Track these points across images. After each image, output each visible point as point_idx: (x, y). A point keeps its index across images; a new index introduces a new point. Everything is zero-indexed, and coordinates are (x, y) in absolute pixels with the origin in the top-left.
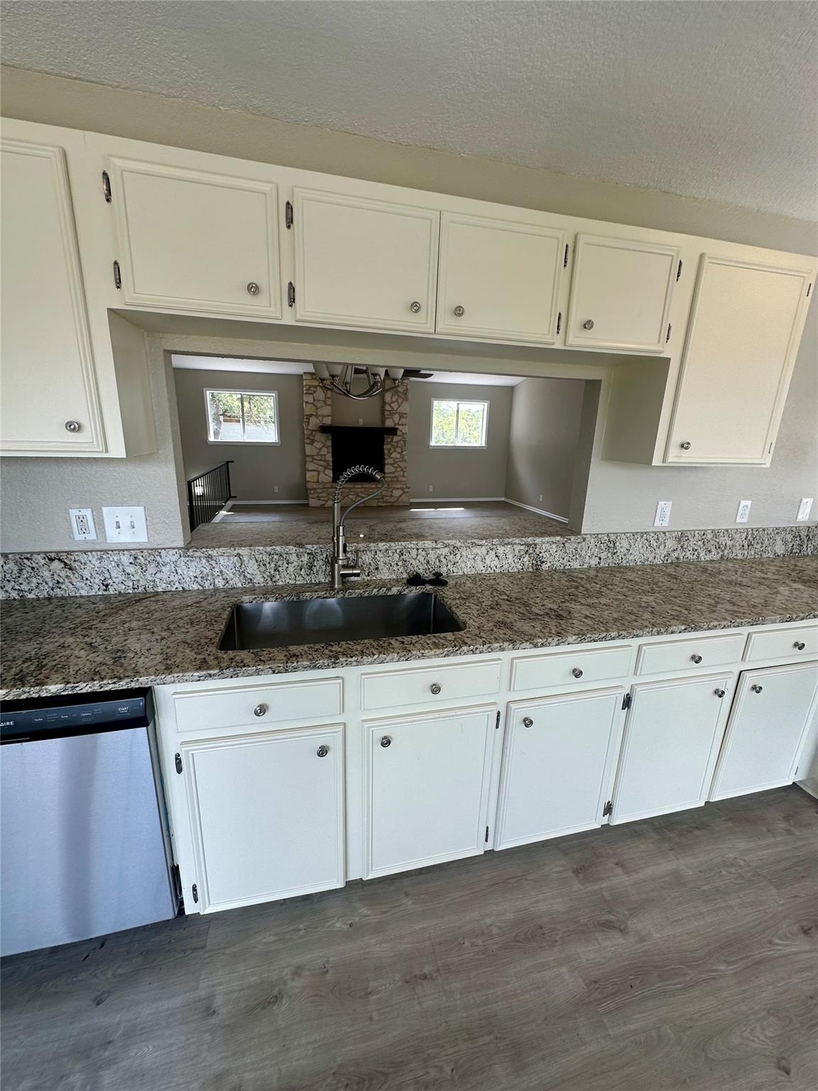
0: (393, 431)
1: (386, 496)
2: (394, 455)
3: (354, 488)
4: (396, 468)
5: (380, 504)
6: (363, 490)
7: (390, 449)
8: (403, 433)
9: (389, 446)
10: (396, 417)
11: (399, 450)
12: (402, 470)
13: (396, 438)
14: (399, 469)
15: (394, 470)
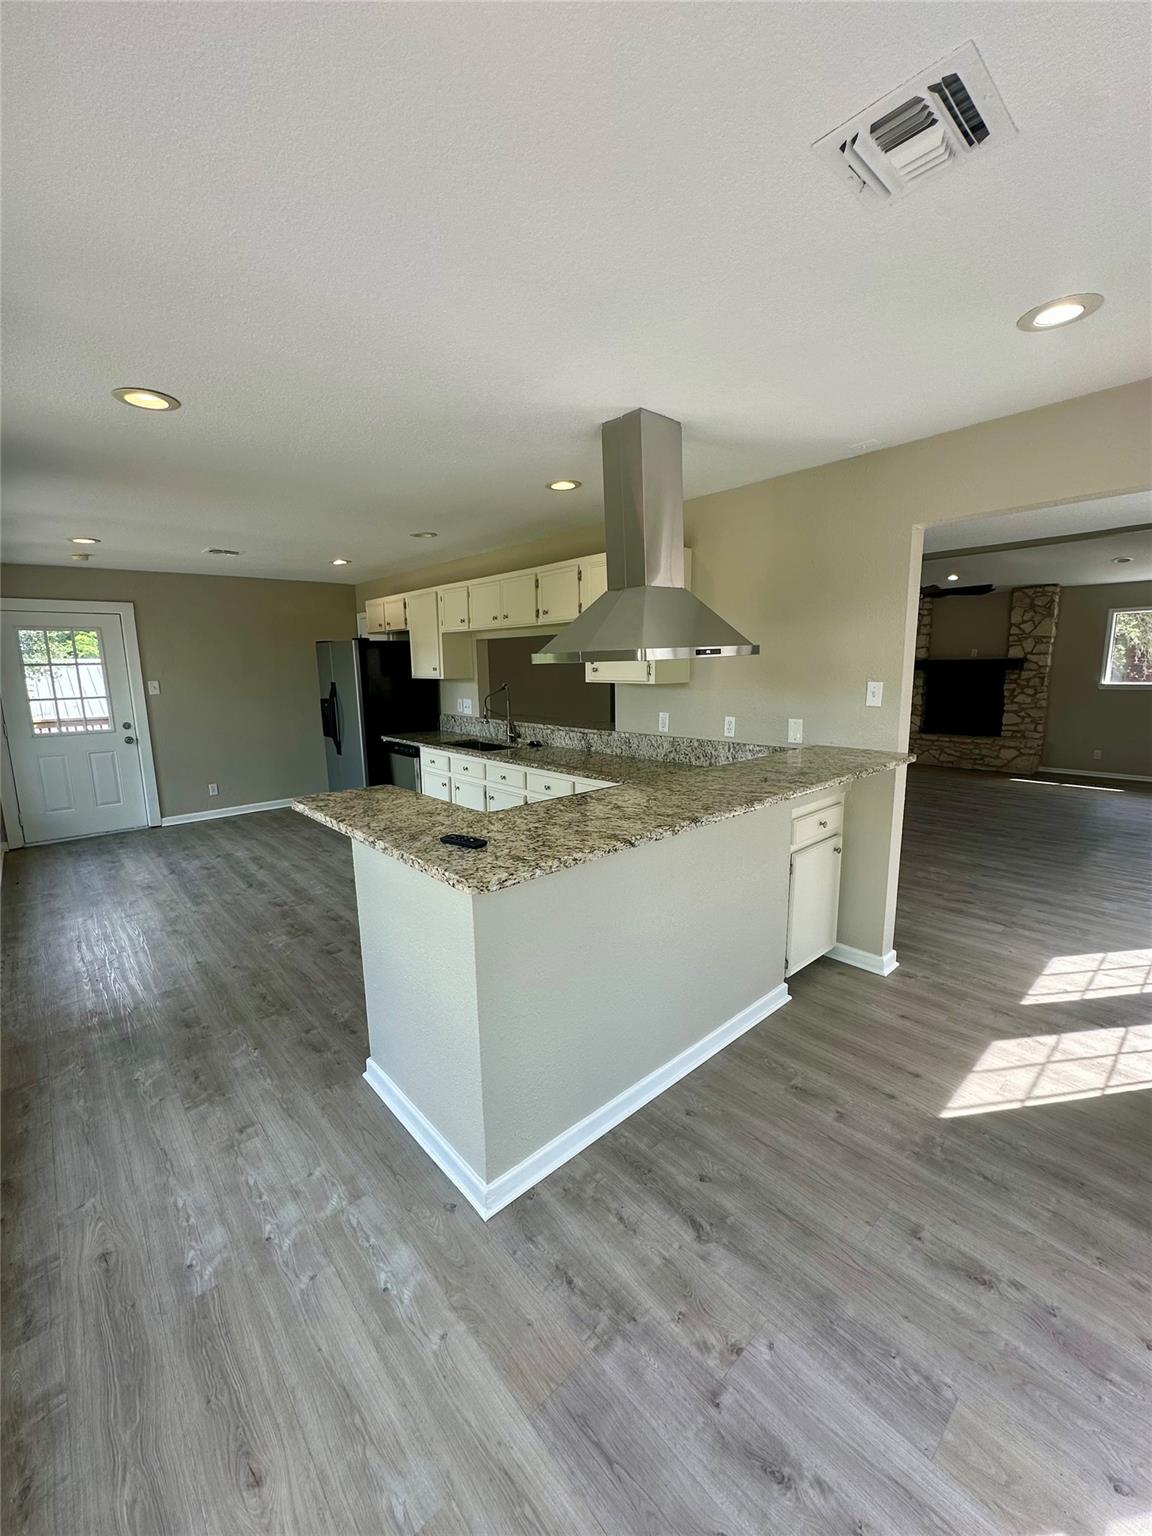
0: (1018, 664)
1: (987, 756)
2: (1020, 699)
3: (937, 741)
4: (1023, 718)
5: (976, 767)
6: (952, 745)
7: (1014, 690)
8: (1040, 667)
9: (1013, 686)
10: (1029, 644)
11: (1031, 691)
12: (1032, 722)
13: (1025, 675)
14: (1027, 720)
15: (1019, 720)
